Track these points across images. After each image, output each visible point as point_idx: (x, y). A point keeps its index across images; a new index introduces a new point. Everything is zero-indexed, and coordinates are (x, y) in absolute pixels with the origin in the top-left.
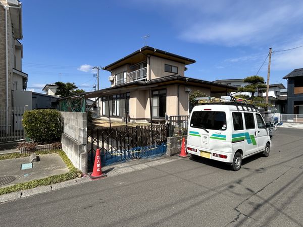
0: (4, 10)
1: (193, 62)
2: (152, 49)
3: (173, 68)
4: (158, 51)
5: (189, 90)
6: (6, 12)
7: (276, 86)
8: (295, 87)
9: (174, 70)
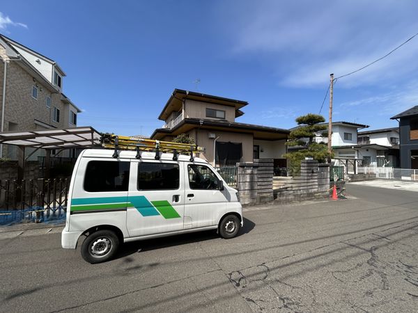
0: (4, 63)
1: (245, 104)
2: (184, 92)
3: (217, 112)
4: (191, 93)
5: (213, 136)
6: (6, 65)
7: (390, 131)
8: (412, 129)
9: (219, 114)
